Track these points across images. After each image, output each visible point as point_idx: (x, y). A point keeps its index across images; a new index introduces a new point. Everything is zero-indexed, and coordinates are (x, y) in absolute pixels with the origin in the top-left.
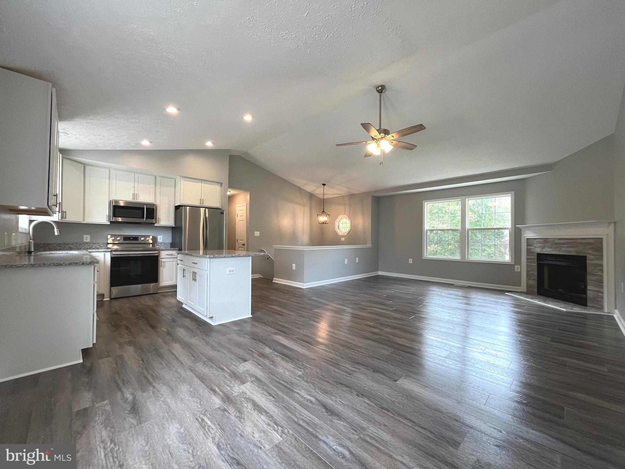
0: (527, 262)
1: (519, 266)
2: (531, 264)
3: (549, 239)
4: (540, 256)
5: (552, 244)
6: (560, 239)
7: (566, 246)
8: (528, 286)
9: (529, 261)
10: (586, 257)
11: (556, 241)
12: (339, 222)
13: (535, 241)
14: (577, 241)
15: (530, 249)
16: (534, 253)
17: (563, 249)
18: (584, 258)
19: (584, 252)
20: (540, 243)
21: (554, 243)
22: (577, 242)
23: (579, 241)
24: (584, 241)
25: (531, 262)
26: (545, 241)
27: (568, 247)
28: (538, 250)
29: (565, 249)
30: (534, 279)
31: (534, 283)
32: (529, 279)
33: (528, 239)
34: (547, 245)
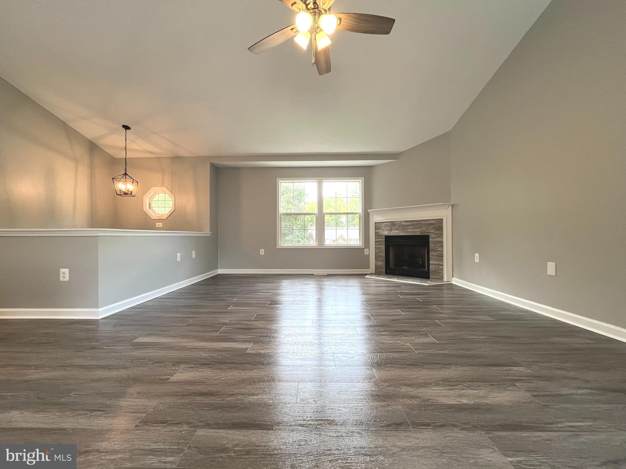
0: (376, 245)
1: (368, 249)
2: (379, 246)
3: (396, 222)
4: (387, 238)
5: (399, 226)
6: (406, 221)
7: (412, 227)
8: (377, 267)
9: (378, 243)
10: (429, 236)
11: (403, 224)
12: (151, 198)
13: (383, 225)
14: (421, 222)
15: (378, 232)
16: (381, 235)
17: (409, 230)
18: (427, 237)
19: (427, 231)
20: (388, 226)
21: (401, 225)
22: (421, 224)
23: (423, 222)
24: (427, 222)
25: (379, 245)
26: (393, 224)
27: (413, 228)
28: (386, 233)
29: (411, 230)
30: (382, 260)
31: (382, 263)
32: (377, 260)
33: (376, 223)
34: (394, 228)
